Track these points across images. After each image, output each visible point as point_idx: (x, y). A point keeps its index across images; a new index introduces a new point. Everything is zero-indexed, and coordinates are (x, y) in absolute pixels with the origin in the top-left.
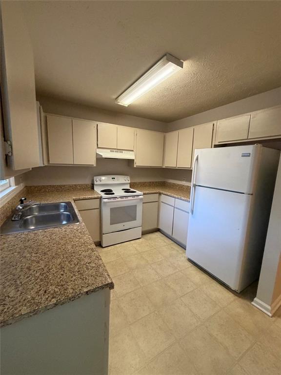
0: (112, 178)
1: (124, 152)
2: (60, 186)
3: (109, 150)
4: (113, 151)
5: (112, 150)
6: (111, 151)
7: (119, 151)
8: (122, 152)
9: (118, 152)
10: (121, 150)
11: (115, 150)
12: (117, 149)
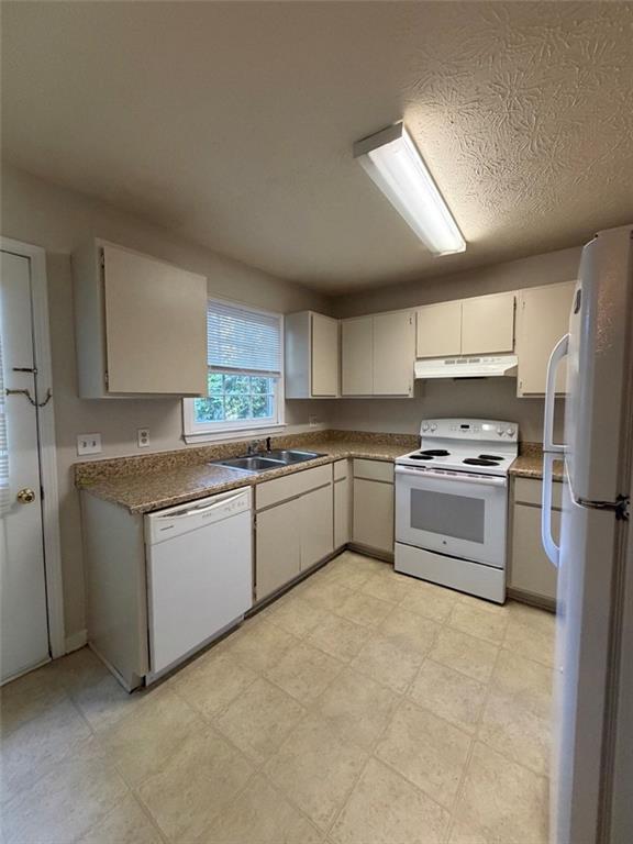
0: (463, 427)
1: (482, 359)
2: (369, 434)
3: (443, 361)
4: (453, 362)
5: (449, 359)
6: (447, 363)
7: (468, 359)
8: (478, 361)
9: (465, 362)
10: (474, 357)
11: (456, 359)
12: (464, 356)
